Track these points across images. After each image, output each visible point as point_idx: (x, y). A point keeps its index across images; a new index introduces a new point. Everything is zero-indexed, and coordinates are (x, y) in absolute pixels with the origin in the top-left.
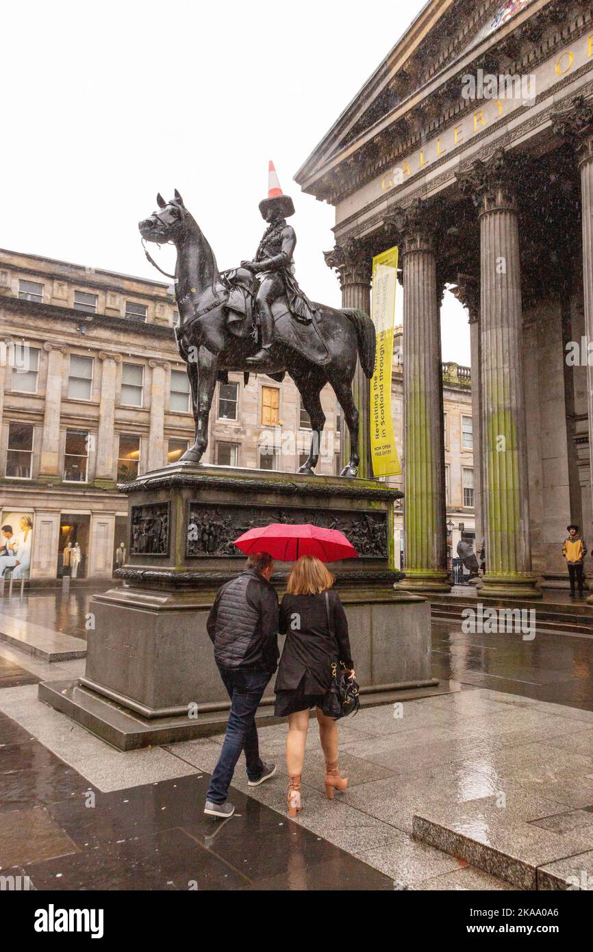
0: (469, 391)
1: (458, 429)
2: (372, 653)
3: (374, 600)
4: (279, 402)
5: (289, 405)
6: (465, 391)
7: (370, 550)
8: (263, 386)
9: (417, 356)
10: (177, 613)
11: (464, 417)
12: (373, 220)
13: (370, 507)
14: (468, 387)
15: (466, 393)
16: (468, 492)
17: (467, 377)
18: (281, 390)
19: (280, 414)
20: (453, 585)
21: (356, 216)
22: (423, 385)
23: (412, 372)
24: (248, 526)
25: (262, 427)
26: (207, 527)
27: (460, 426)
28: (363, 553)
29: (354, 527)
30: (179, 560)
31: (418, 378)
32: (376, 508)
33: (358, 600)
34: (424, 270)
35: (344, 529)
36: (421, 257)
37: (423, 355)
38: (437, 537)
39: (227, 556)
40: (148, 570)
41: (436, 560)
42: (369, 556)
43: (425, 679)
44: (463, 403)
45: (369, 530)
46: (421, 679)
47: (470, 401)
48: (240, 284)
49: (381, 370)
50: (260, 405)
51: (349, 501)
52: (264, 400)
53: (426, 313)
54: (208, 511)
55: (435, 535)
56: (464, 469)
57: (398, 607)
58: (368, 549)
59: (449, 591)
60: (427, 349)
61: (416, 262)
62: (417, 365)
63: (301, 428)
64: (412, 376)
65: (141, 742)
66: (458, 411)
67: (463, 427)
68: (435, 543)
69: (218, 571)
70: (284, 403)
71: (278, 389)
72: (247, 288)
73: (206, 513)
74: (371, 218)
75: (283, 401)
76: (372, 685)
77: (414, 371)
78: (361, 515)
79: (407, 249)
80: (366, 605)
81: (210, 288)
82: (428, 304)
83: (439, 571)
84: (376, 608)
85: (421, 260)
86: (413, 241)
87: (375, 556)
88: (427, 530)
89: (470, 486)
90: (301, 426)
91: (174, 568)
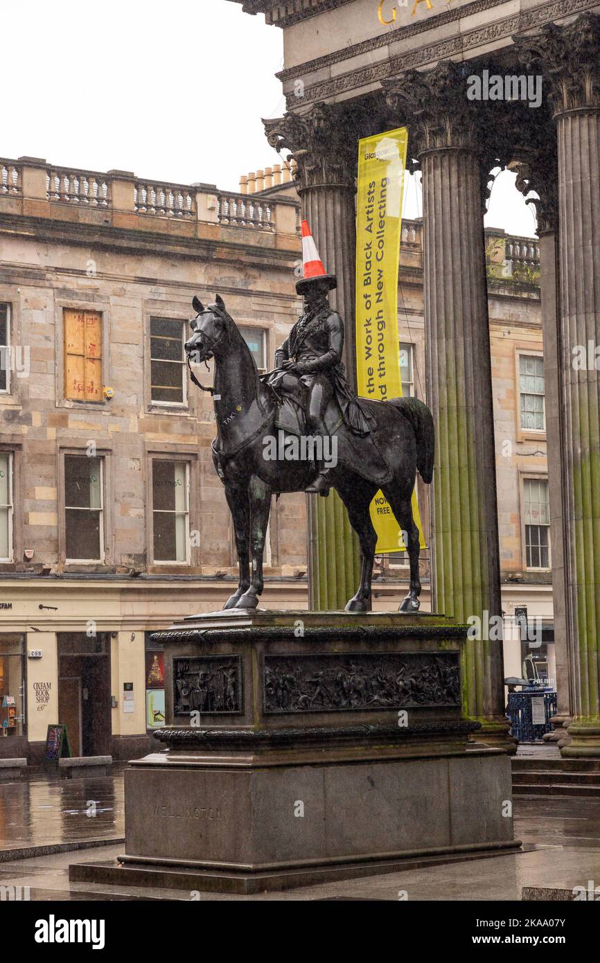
0: (535, 296)
1: (512, 387)
2: (450, 811)
3: (449, 753)
4: (101, 344)
5: (126, 350)
6: (525, 295)
7: (441, 698)
8: (64, 309)
9: (451, 341)
10: (266, 770)
11: (522, 356)
12: (363, 75)
13: (441, 648)
14: (532, 287)
15: (527, 302)
16: (535, 534)
17: (528, 261)
18: (105, 315)
19: (106, 375)
20: (517, 743)
21: (327, 60)
22: (462, 396)
23: (443, 370)
24: (318, 677)
25: (68, 404)
26: (281, 681)
27: (515, 380)
28: (435, 701)
29: (425, 671)
30: (257, 717)
31: (453, 381)
32: (447, 648)
33: (434, 754)
34: (459, 186)
35: (414, 675)
36: (454, 161)
37: (461, 340)
38: (492, 663)
39: (300, 711)
40: (213, 729)
41: (490, 702)
42: (441, 704)
43: (507, 840)
44: (520, 325)
45: (439, 675)
46: (502, 839)
47: (536, 318)
48: (288, 396)
49: (381, 358)
50: (60, 354)
51: (418, 642)
52: (69, 342)
53: (465, 265)
54: (279, 664)
55: (489, 658)
56: (525, 480)
57: (476, 760)
58: (439, 697)
59: (513, 752)
60: (468, 329)
61: (445, 171)
62: (452, 358)
63: (154, 402)
64: (443, 378)
65: (258, 887)
66: (510, 345)
67: (521, 380)
68: (489, 672)
69: (292, 727)
70: (112, 345)
71: (100, 314)
72: (296, 400)
73: (278, 666)
74: (357, 72)
75: (111, 341)
76: (451, 845)
77: (447, 369)
78: (432, 658)
79: (427, 143)
80: (442, 759)
81: (255, 402)
82: (469, 248)
83: (496, 718)
84: (453, 762)
85: (454, 169)
86: (439, 132)
87: (447, 704)
88: (475, 650)
89: (539, 520)
90: (153, 398)
91: (253, 726)
